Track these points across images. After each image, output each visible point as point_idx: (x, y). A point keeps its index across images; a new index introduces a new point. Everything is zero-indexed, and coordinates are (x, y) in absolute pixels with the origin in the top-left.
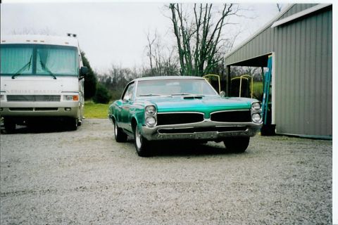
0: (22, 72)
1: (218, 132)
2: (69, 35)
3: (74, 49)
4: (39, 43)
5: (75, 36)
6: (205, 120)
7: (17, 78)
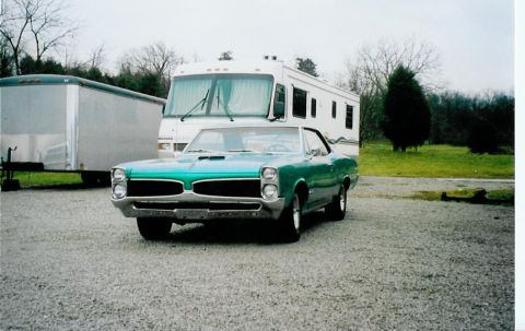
0: (193, 113)
1: (208, 210)
2: (267, 58)
3: (270, 78)
4: (222, 72)
5: (275, 58)
6: (185, 192)
7: (187, 121)
